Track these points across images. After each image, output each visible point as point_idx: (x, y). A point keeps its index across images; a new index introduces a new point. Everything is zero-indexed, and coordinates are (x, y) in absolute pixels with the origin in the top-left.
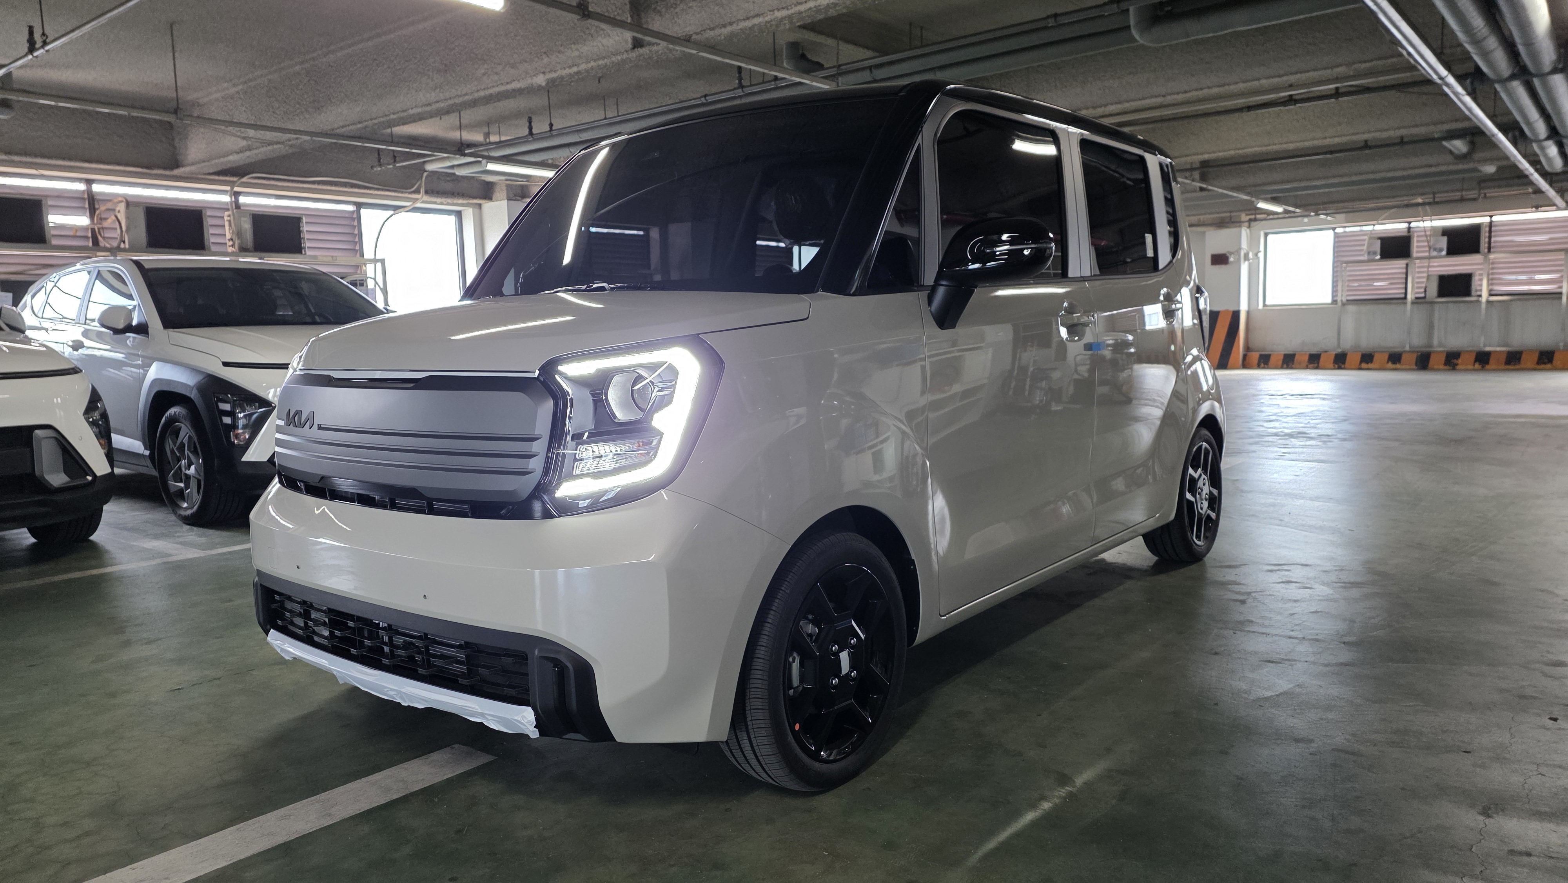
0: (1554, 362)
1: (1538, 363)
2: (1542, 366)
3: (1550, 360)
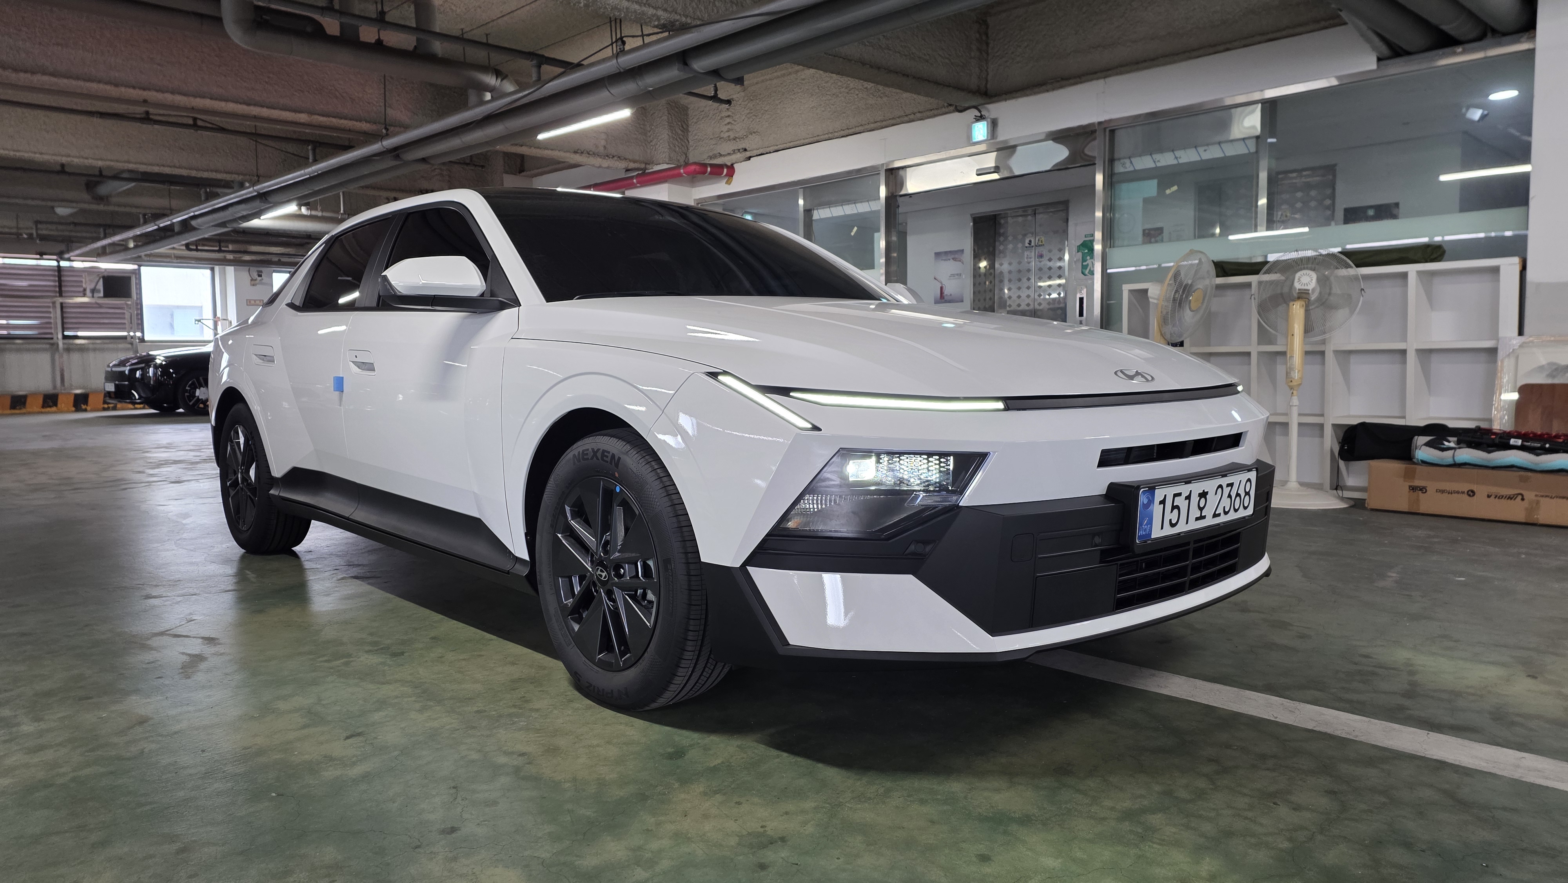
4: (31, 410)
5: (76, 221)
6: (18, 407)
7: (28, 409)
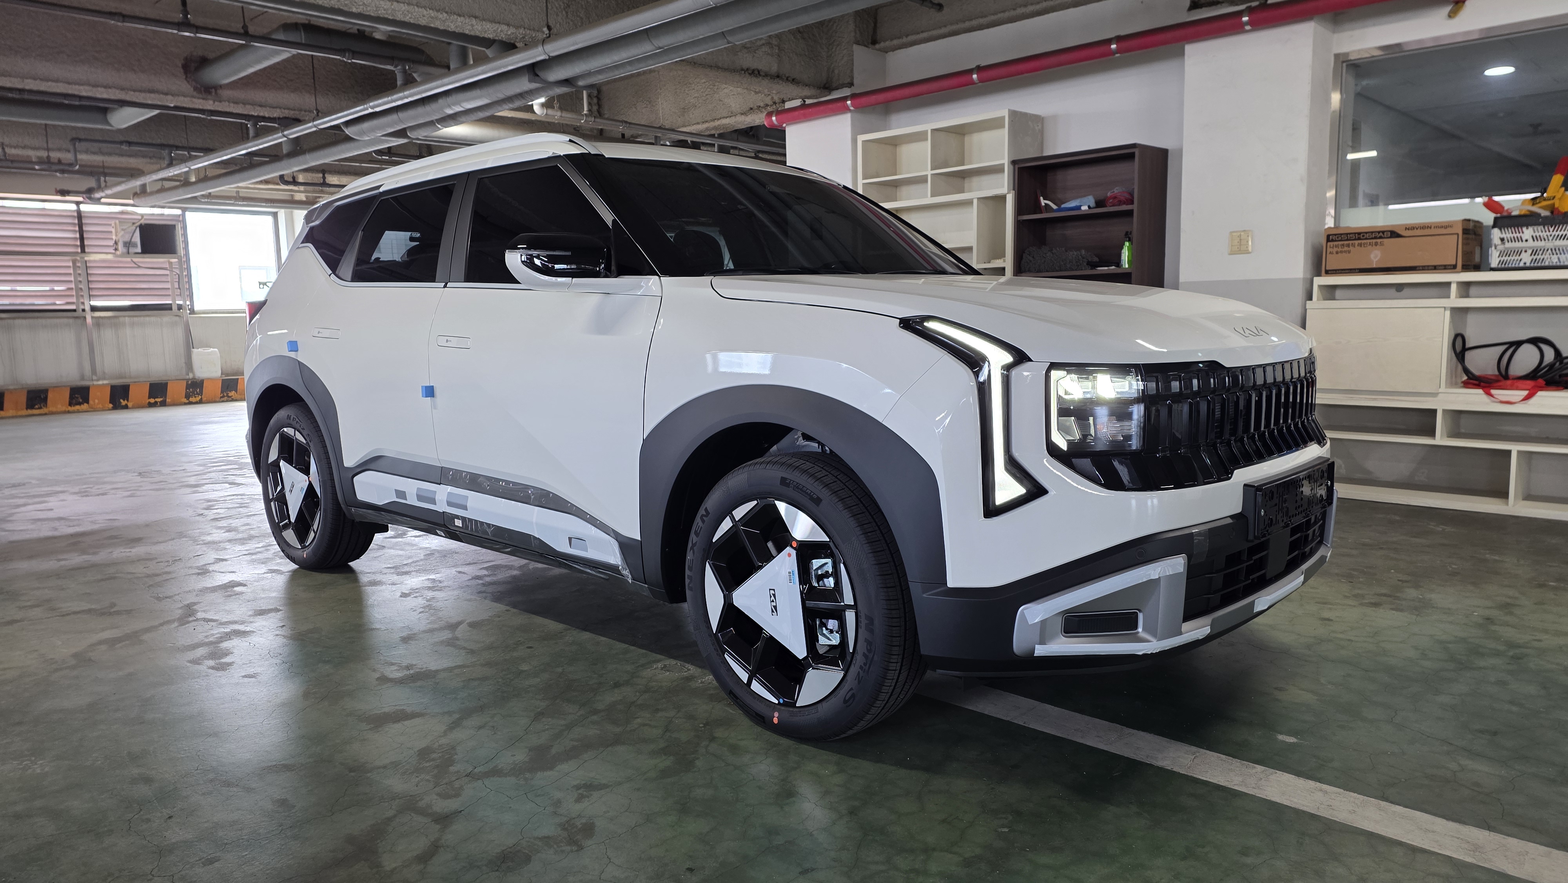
0: (91, 402)
1: (70, 404)
2: (77, 407)
3: (86, 400)
4: (54, 409)
6: (37, 406)
7: (51, 408)
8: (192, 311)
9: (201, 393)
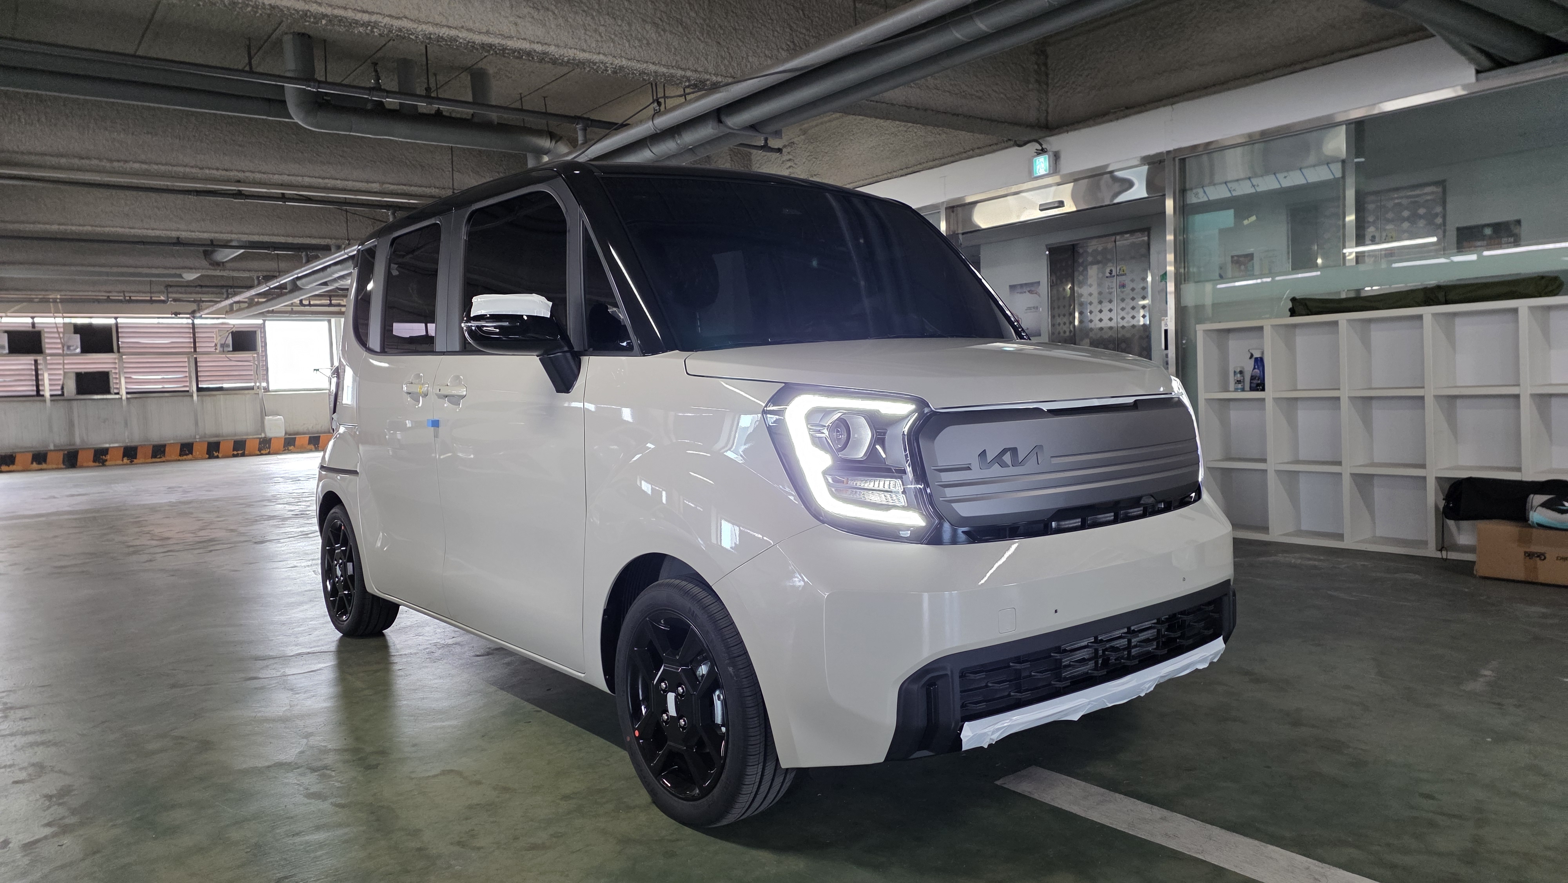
0: (194, 454)
1: (180, 455)
2: (185, 457)
3: (191, 452)
4: (170, 459)
5: (202, 284)
6: (158, 457)
7: (167, 458)
8: (267, 390)
9: (269, 448)
